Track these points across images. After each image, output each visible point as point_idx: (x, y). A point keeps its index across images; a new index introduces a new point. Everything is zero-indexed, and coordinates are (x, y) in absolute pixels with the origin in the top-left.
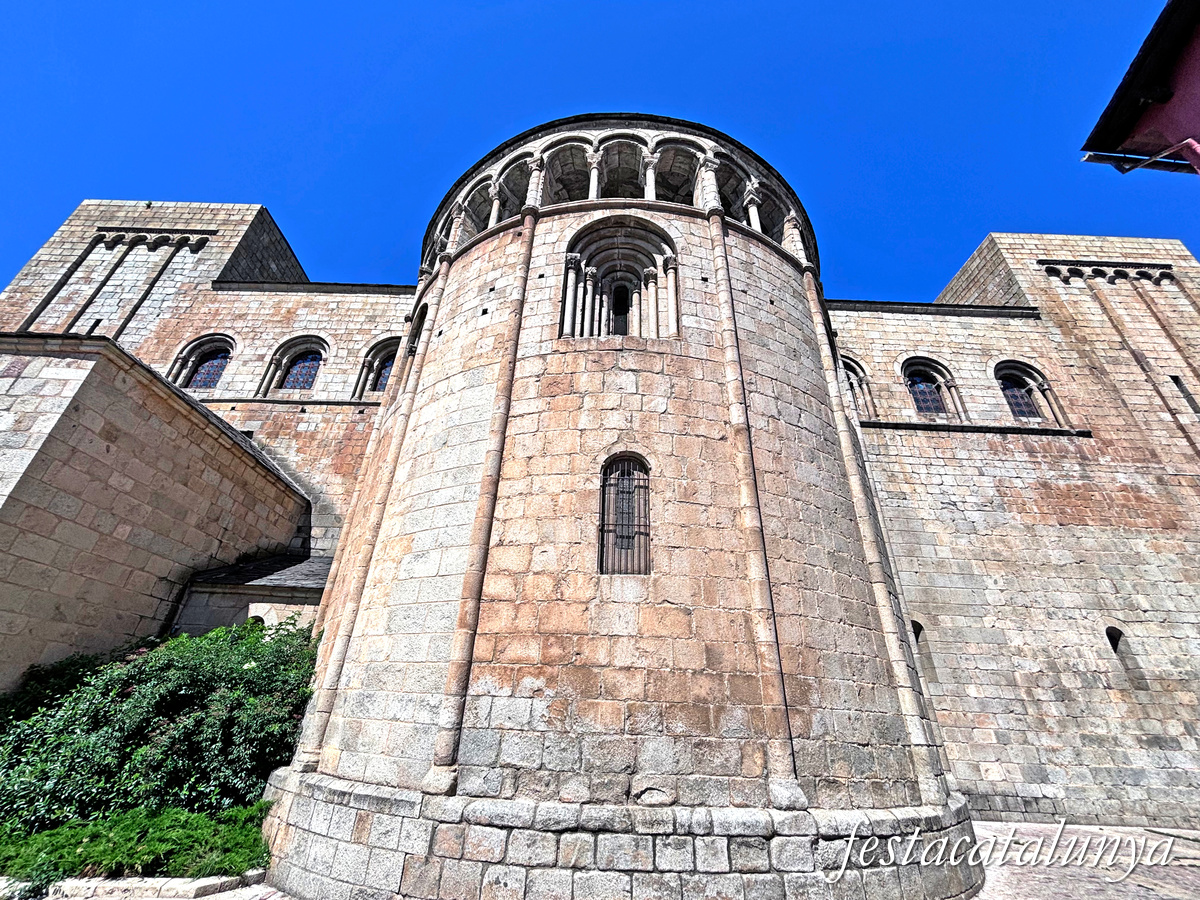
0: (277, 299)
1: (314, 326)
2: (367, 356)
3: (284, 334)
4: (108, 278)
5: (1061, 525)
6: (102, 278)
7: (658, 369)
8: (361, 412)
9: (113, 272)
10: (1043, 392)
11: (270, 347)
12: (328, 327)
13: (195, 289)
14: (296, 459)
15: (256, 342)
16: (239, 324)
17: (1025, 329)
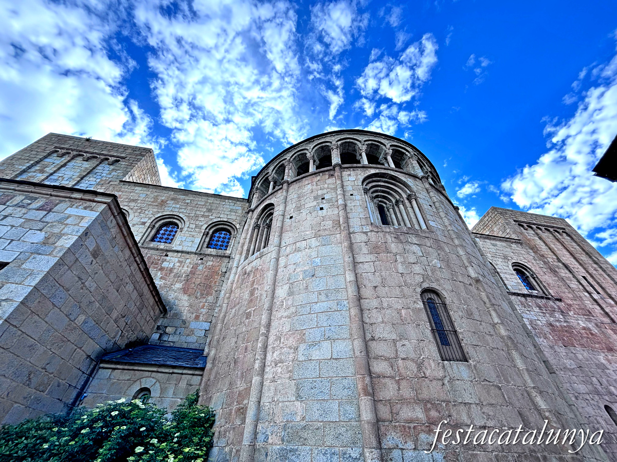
0: (156, 194)
1: (176, 210)
2: (206, 229)
3: (159, 212)
4: (55, 172)
5: (565, 346)
6: (52, 171)
7: (428, 244)
8: (201, 259)
9: (59, 169)
10: (534, 278)
11: (150, 218)
12: (185, 211)
13: (109, 183)
14: (160, 283)
15: (141, 214)
16: (132, 204)
17: (518, 249)
